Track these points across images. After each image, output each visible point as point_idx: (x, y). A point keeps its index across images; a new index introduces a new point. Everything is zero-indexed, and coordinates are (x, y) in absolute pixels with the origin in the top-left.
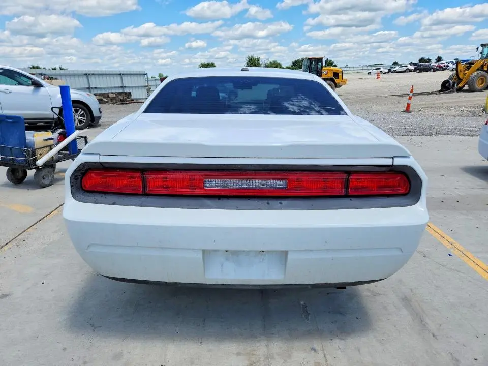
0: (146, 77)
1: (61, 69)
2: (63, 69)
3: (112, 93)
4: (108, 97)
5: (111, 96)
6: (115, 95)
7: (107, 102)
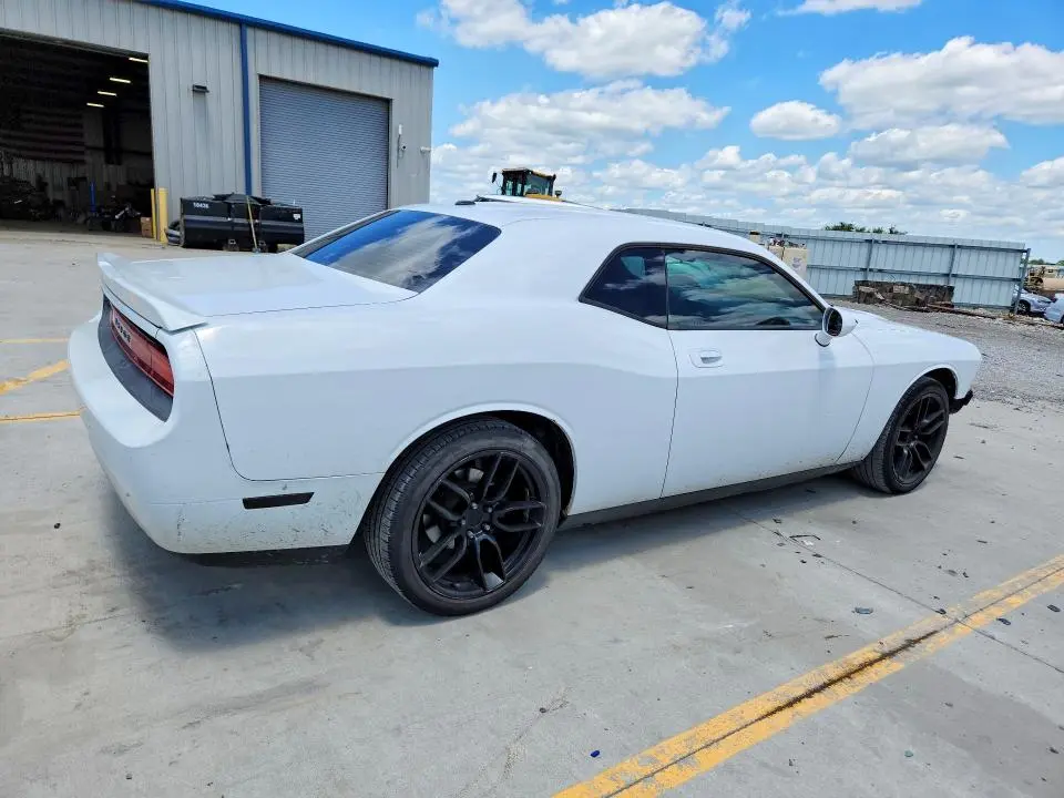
0: (1024, 257)
1: (891, 232)
2: (896, 233)
3: (904, 284)
4: (891, 291)
5: (896, 289)
6: (907, 289)
7: (881, 302)
